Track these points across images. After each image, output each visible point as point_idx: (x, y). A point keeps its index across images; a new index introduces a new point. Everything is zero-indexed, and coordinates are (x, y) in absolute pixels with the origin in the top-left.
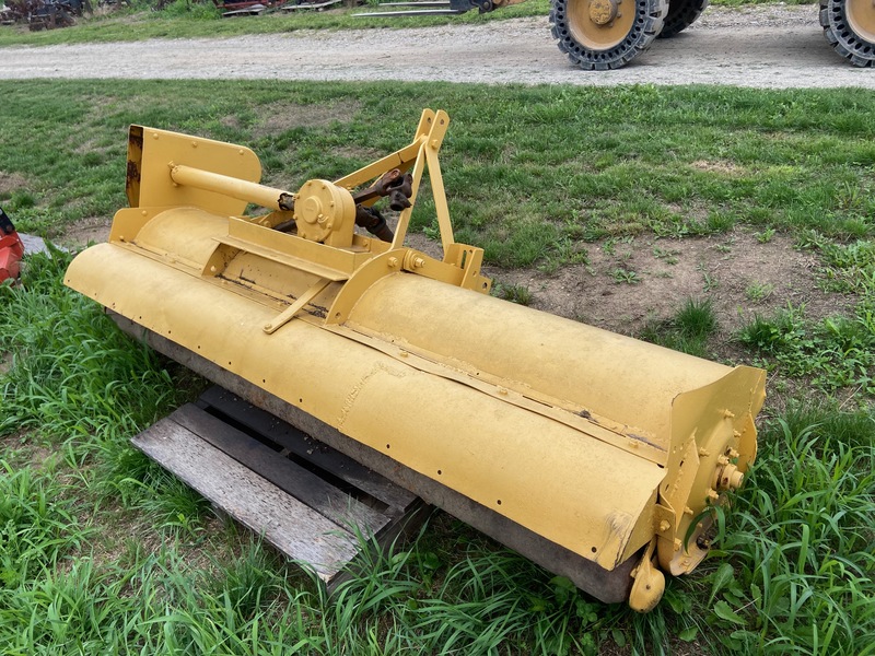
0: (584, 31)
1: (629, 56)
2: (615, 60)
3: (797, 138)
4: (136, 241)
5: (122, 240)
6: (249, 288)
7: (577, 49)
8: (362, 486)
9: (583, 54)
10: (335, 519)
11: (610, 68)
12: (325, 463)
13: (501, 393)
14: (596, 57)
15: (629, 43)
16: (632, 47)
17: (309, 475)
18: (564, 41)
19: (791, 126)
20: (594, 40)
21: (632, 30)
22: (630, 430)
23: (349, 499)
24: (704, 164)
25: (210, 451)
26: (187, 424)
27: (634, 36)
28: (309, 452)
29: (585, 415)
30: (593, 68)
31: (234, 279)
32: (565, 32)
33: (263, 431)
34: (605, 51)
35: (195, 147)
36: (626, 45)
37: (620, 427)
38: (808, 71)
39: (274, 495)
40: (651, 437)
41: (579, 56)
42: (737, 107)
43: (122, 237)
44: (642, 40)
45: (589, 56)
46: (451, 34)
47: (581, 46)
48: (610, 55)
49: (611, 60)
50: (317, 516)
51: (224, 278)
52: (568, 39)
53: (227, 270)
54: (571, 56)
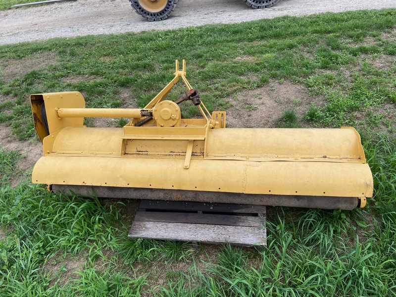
0: (145, 4)
1: (169, 14)
2: (163, 16)
3: (263, 42)
4: (53, 151)
5: (48, 153)
6: (147, 154)
7: (145, 13)
8: (243, 211)
9: (148, 14)
10: (247, 225)
11: (162, 20)
12: (222, 209)
13: (295, 159)
14: (155, 15)
15: (168, 8)
16: (169, 10)
17: (220, 216)
18: (138, 10)
19: (257, 38)
20: (151, 8)
21: (168, 3)
22: (341, 157)
23: (244, 217)
24: (239, 58)
25: (170, 225)
26: (147, 219)
27: (169, 5)
28: (212, 208)
29: (325, 157)
30: (154, 20)
31: (135, 153)
32: (138, 6)
33: (184, 209)
34: (158, 13)
35: (62, 98)
36: (167, 9)
37: (338, 157)
38: (239, 13)
39: (216, 228)
40: (349, 156)
41: (147, 16)
42: (234, 33)
43: (48, 151)
44: (173, 7)
45: (151, 15)
46: (61, 8)
47: (147, 11)
48: (161, 14)
49: (161, 16)
50: (239, 227)
51: (127, 154)
52: (140, 8)
53: (127, 150)
54: (143, 16)
